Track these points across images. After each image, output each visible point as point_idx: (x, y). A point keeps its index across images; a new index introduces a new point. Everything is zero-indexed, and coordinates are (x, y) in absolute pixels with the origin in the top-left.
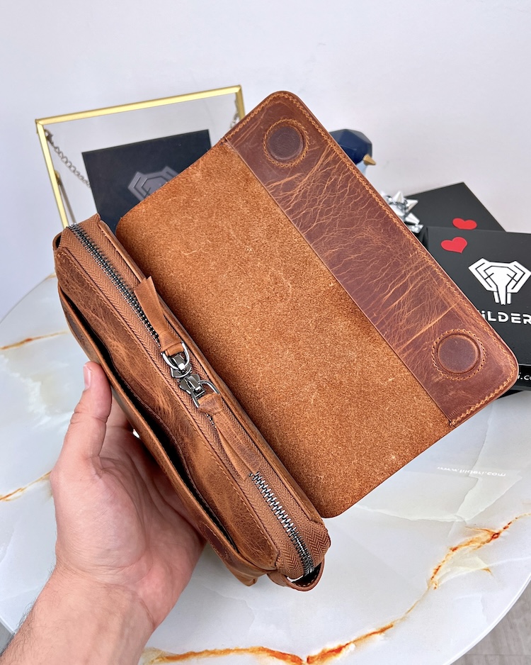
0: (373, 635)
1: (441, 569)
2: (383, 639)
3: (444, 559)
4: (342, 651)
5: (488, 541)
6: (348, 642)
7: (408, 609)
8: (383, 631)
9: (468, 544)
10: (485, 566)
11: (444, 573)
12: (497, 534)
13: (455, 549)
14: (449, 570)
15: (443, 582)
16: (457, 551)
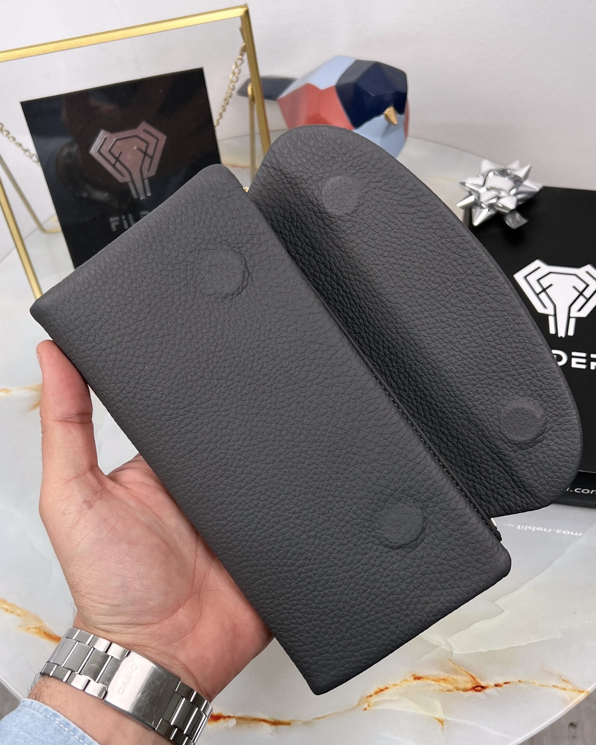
0: (262, 723)
1: (386, 692)
2: (270, 731)
3: (397, 682)
4: (219, 721)
5: (465, 690)
6: (231, 715)
7: (319, 716)
8: (275, 723)
9: (438, 680)
10: (441, 716)
11: (387, 698)
12: (483, 688)
13: (417, 678)
14: (395, 698)
15: (379, 707)
16: (418, 681)
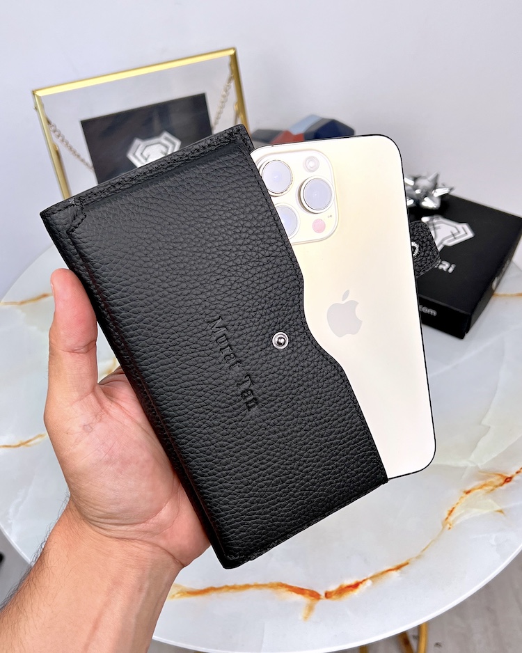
0: (390, 572)
1: (455, 511)
2: (398, 575)
3: (458, 501)
4: (359, 587)
5: (502, 485)
6: (365, 578)
7: (423, 548)
8: (398, 568)
9: (481, 487)
10: (499, 508)
11: (459, 514)
12: (511, 478)
13: (468, 492)
15: (458, 522)
16: (470, 494)
